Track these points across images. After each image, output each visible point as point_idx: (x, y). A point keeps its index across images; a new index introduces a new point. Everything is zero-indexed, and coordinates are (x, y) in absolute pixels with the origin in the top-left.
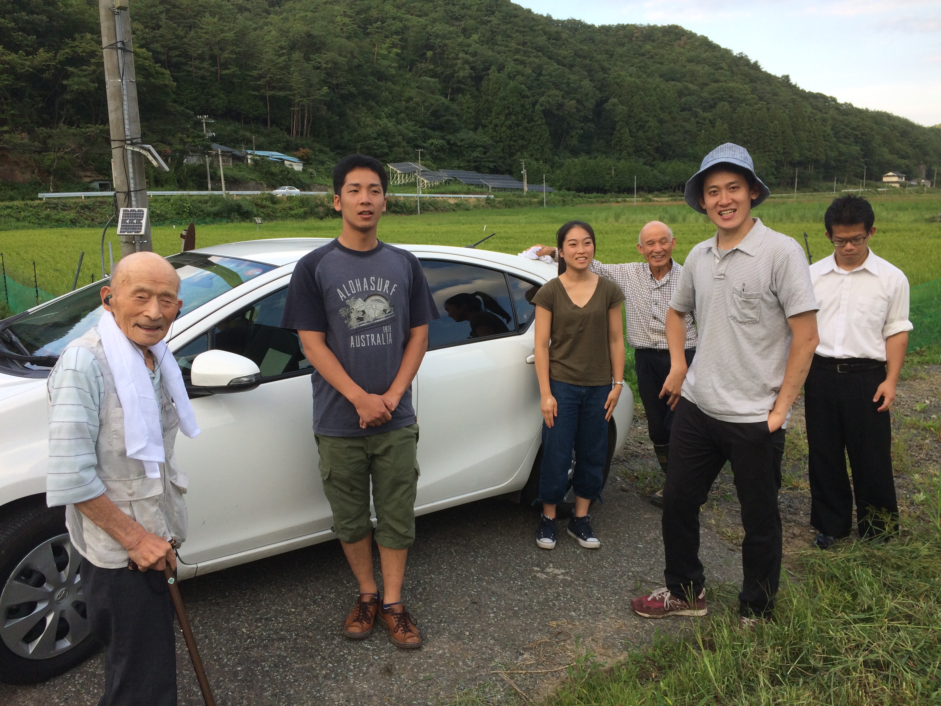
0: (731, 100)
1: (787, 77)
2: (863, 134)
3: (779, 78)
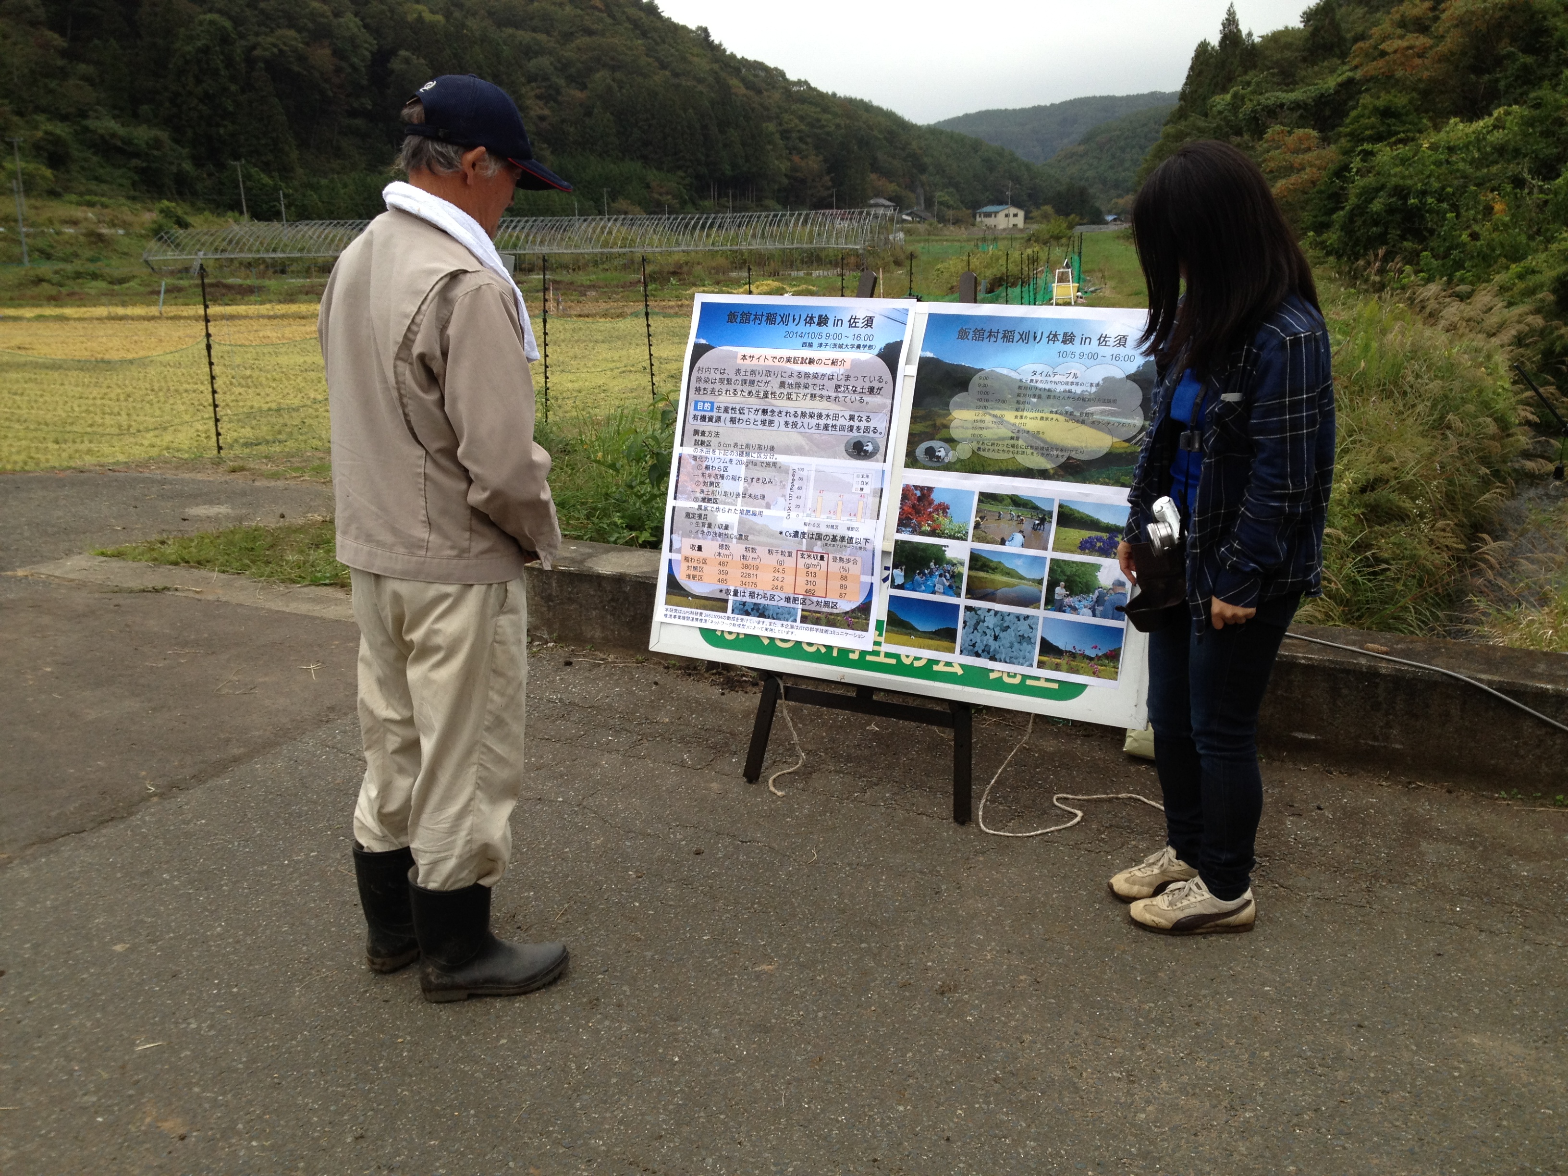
0: (613, 64)
1: (705, 30)
2: (828, 134)
3: (691, 31)
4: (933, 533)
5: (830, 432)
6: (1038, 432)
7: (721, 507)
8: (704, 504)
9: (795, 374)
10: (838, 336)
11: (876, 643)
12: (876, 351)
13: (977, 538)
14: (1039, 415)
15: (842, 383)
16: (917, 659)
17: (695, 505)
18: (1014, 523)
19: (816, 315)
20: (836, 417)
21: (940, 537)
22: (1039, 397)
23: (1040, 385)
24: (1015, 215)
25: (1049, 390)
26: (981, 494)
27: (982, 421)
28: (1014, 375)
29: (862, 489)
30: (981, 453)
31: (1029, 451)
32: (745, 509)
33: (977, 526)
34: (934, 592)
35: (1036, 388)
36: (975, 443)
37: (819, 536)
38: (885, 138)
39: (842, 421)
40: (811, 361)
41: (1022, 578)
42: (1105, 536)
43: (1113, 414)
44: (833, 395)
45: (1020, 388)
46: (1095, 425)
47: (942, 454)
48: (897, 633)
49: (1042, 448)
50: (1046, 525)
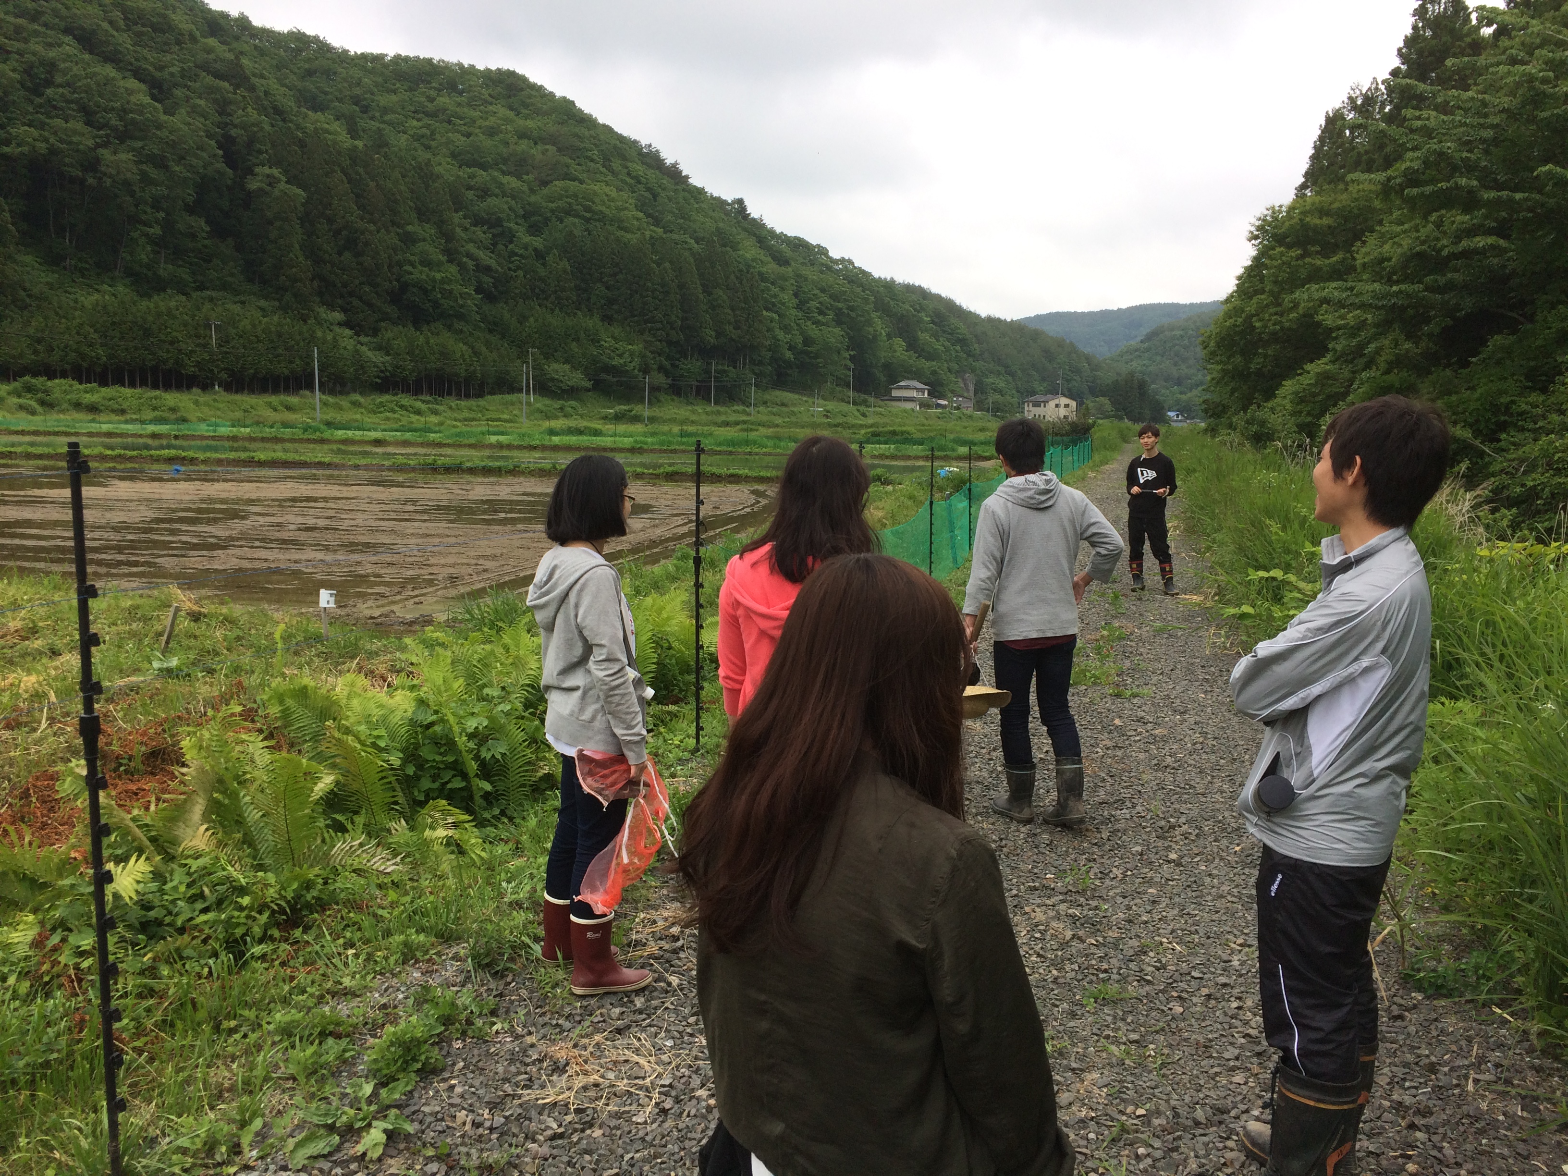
0: (588, 215)
1: (741, 203)
2: (851, 308)
3: (728, 201)
24: (1067, 406)
38: (933, 322)
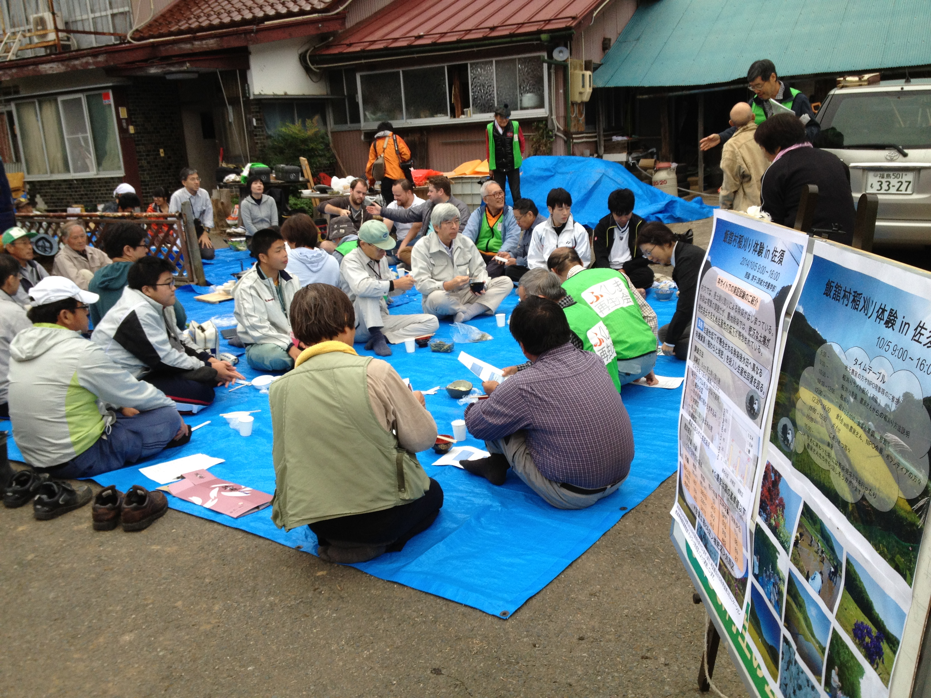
4: (774, 530)
5: (742, 378)
6: (846, 446)
7: (697, 427)
8: (692, 420)
9: (735, 307)
10: (763, 269)
11: (744, 626)
12: (774, 294)
13: (795, 560)
14: (851, 423)
15: (753, 325)
16: (759, 666)
17: (688, 418)
18: (819, 559)
19: (759, 243)
20: (747, 363)
21: (778, 539)
22: (855, 398)
23: (858, 381)
25: (863, 391)
26: (805, 505)
27: (814, 410)
28: (842, 357)
29: (749, 451)
30: (809, 451)
31: (838, 470)
32: (705, 436)
33: (796, 544)
34: (770, 600)
35: (855, 383)
36: (806, 437)
37: (726, 488)
39: (749, 370)
40: (743, 295)
41: (813, 636)
42: (874, 631)
43: (903, 452)
44: (748, 337)
45: (844, 377)
46: (888, 459)
47: (789, 437)
48: (753, 625)
49: (847, 471)
50: (838, 578)
